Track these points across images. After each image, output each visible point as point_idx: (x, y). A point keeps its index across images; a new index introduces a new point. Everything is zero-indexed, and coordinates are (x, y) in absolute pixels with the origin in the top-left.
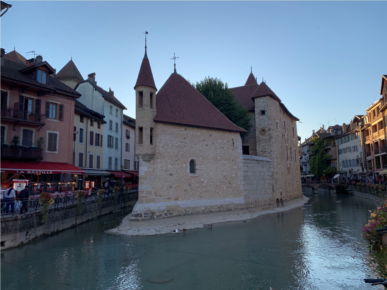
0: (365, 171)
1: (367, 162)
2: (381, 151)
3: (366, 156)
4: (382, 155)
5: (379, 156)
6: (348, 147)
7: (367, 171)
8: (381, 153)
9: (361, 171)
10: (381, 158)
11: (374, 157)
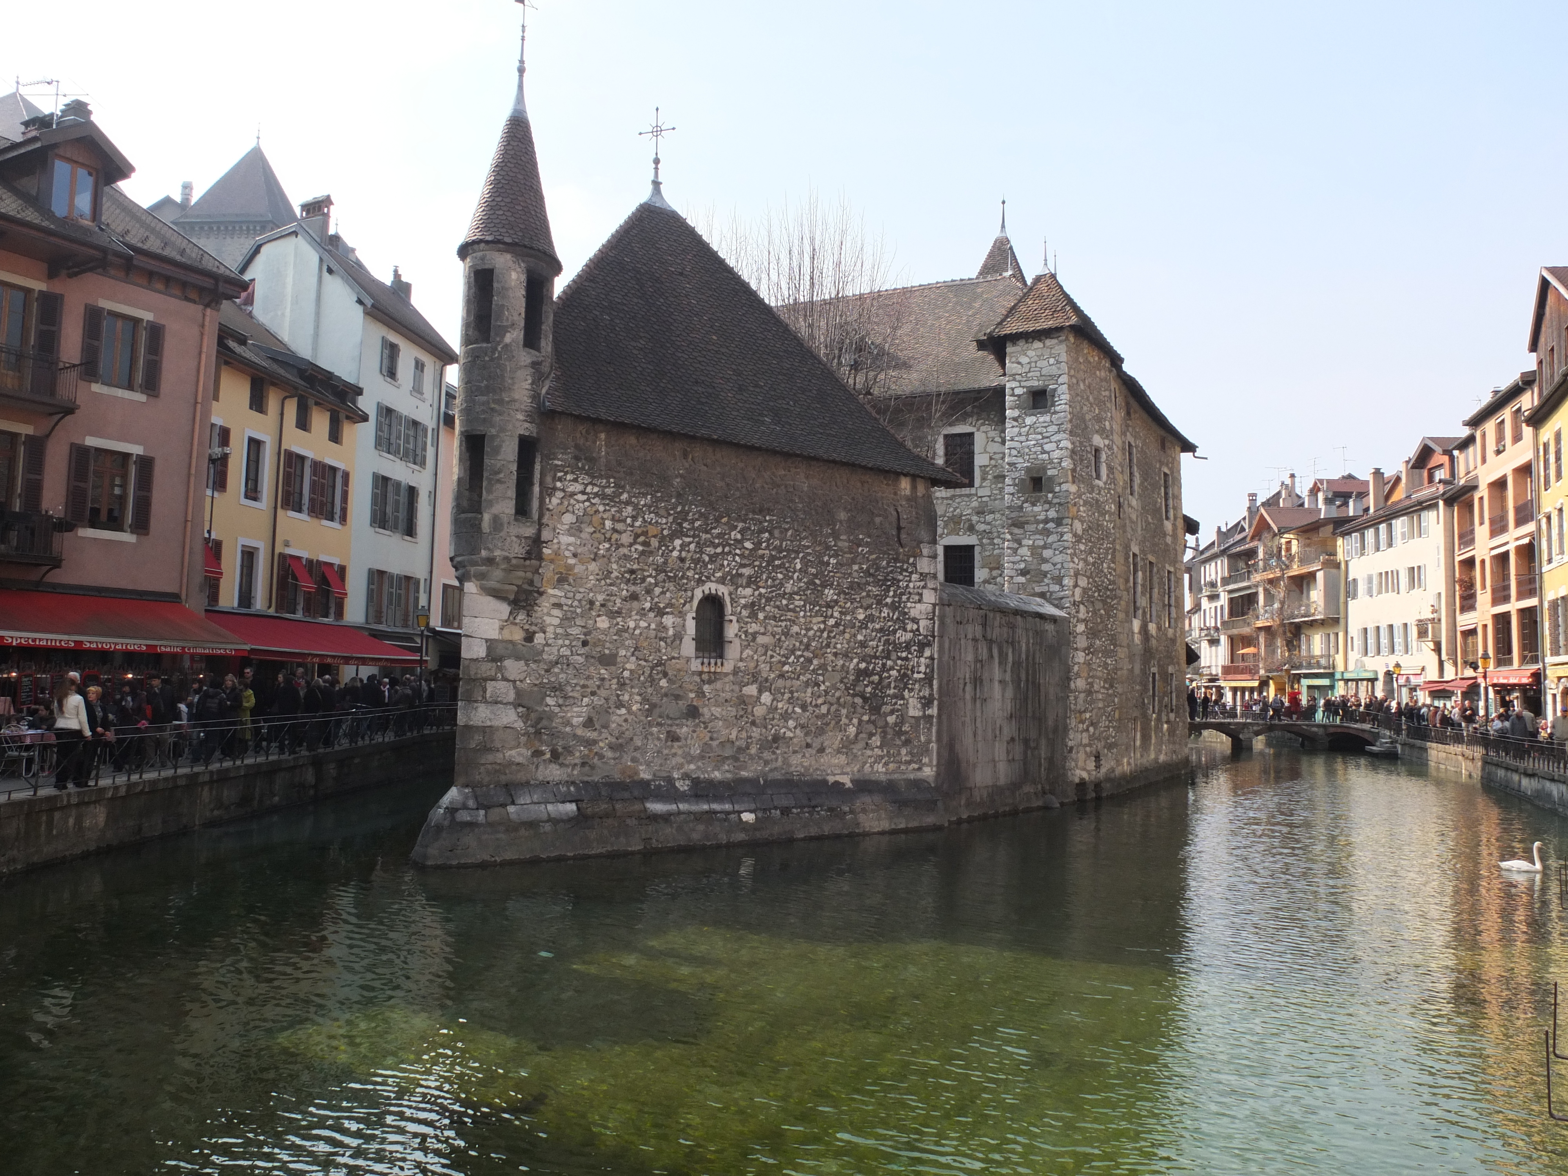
0: (1450, 673)
1: (1459, 634)
2: (1517, 592)
3: (1457, 610)
5: (1508, 616)
6: (1387, 573)
7: (1457, 673)
8: (1517, 601)
9: (1432, 674)
11: (1490, 617)
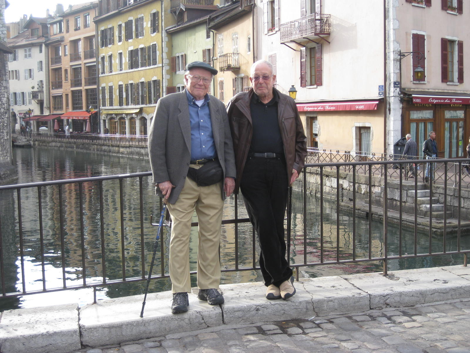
0: (46, 113)
1: (51, 97)
2: (85, 82)
3: (51, 89)
4: (87, 90)
5: (80, 91)
6: (13, 71)
7: (50, 113)
8: (85, 86)
9: (37, 112)
10: (84, 94)
11: (70, 91)
